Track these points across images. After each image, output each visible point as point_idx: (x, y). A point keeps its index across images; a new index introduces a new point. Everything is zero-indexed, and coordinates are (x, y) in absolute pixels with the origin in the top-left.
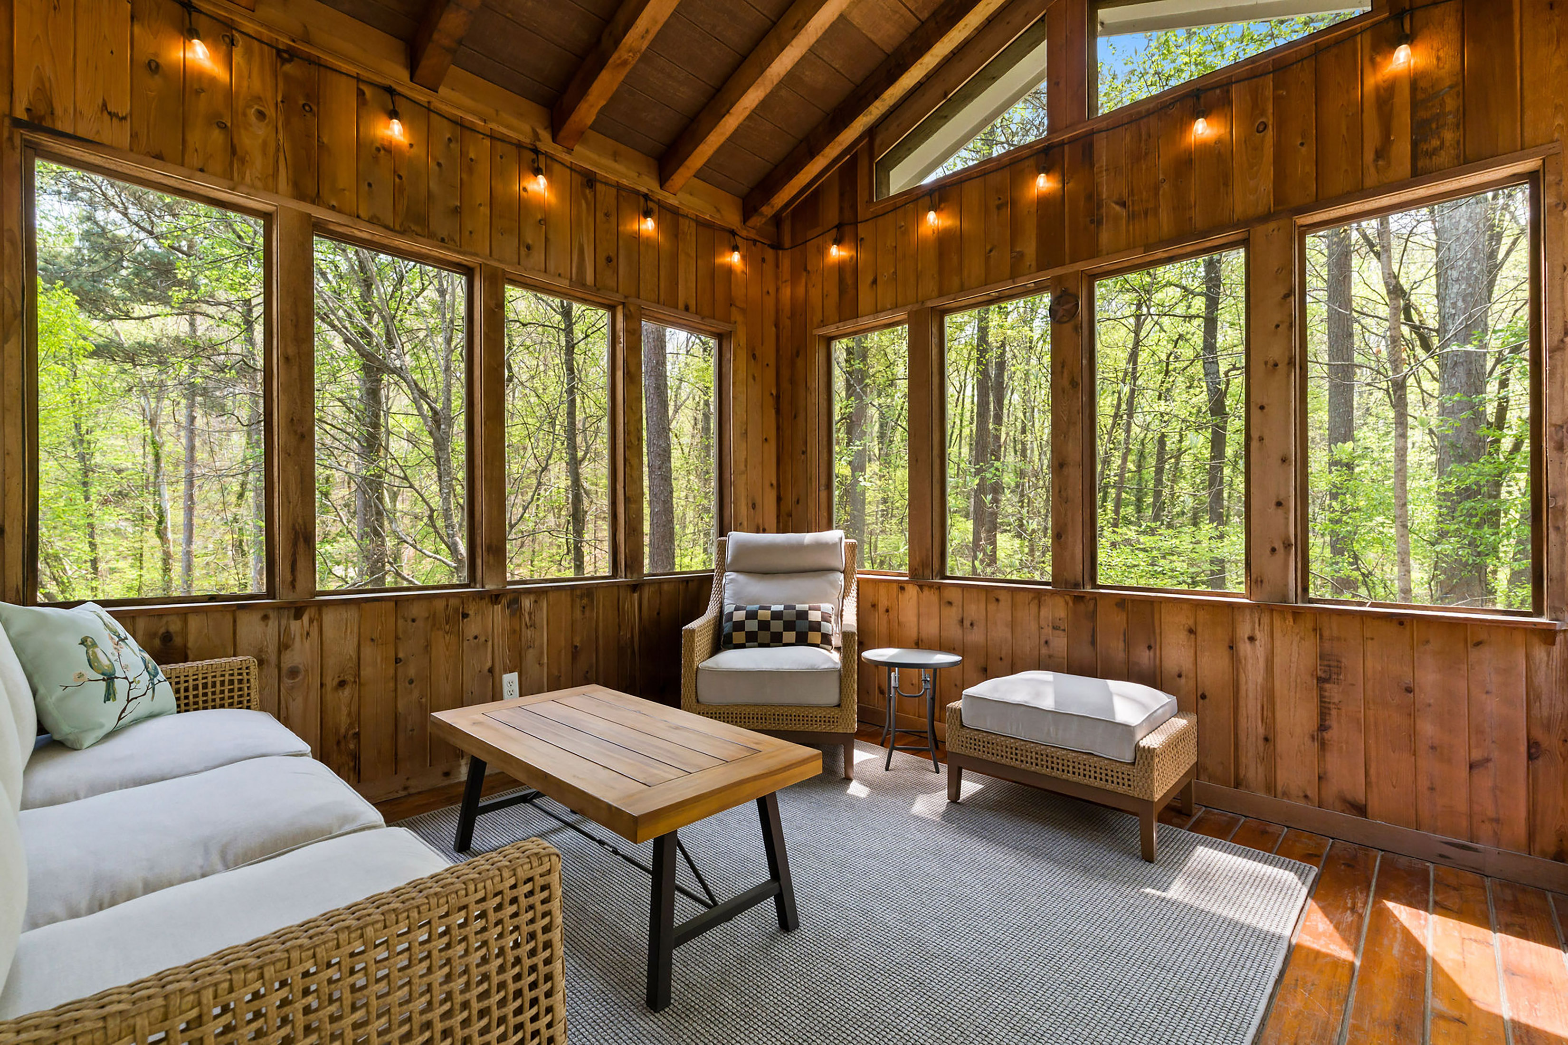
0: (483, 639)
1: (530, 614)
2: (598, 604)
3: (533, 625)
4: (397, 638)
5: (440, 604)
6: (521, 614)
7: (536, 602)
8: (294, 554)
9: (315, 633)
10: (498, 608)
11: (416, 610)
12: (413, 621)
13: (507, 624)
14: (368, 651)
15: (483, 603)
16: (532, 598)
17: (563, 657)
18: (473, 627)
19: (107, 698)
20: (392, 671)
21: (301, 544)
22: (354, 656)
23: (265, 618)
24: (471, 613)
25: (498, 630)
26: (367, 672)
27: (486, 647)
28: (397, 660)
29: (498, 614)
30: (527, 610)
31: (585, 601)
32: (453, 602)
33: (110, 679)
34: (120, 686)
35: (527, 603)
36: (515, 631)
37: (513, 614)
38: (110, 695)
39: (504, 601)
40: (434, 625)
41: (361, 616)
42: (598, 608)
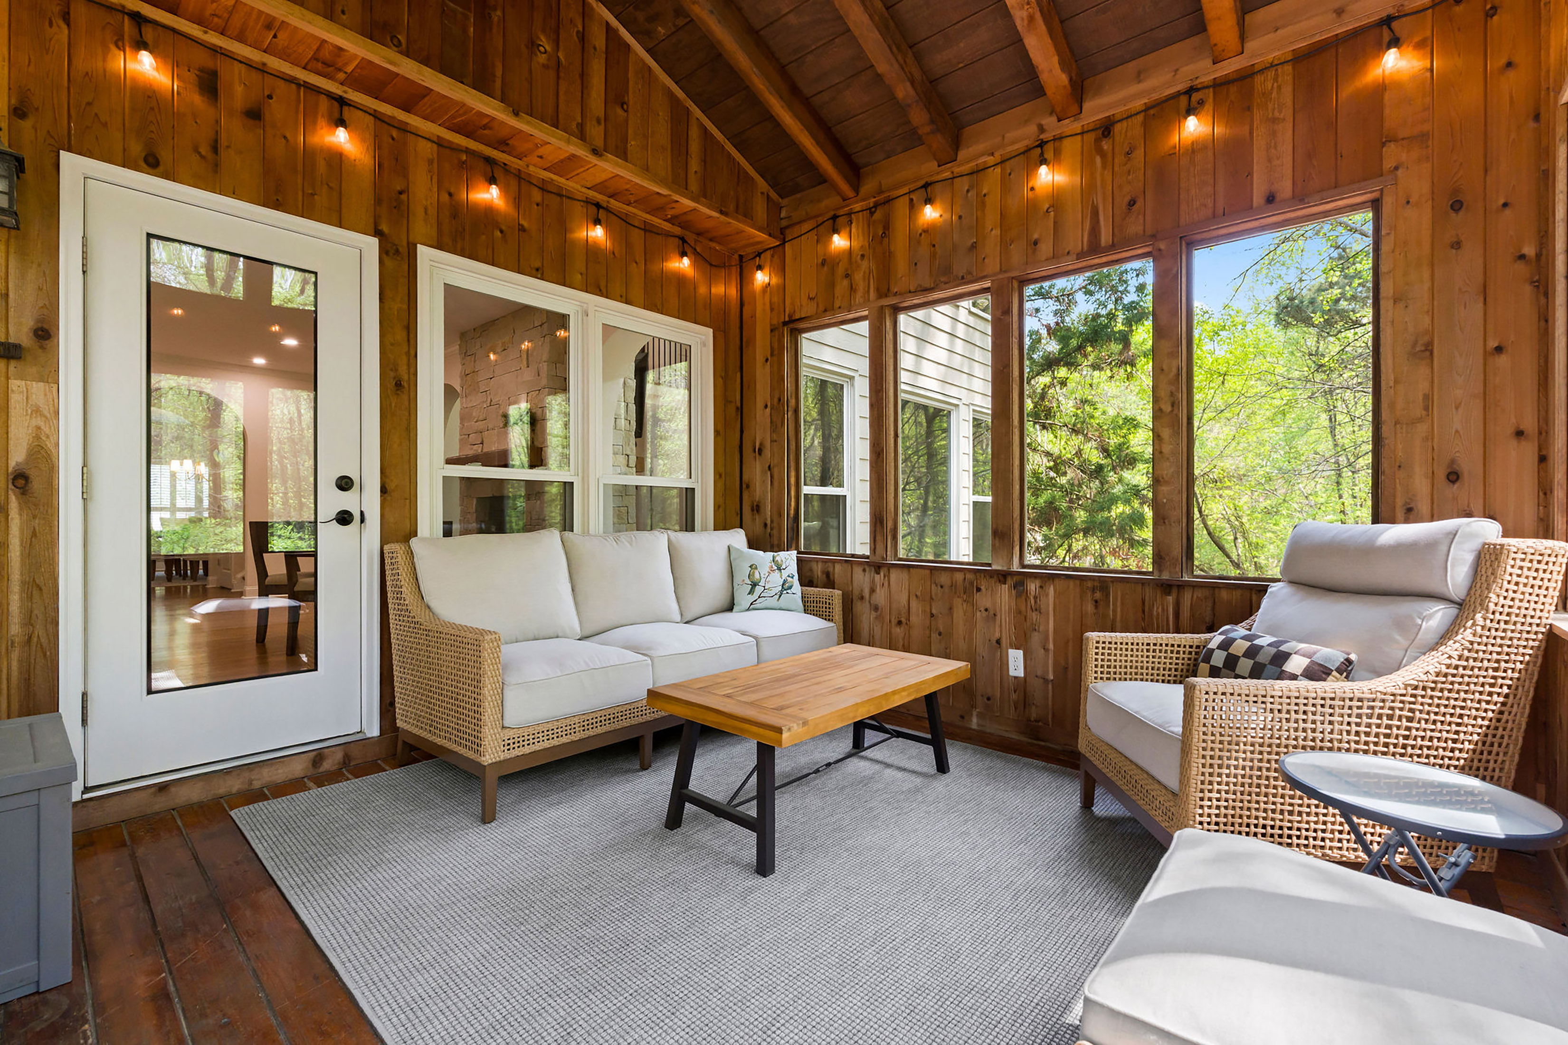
0: (992, 613)
1: (1035, 598)
2: (1115, 599)
3: (1038, 610)
4: (932, 598)
5: (959, 577)
6: (1027, 597)
7: (1041, 587)
8: (875, 531)
9: (886, 584)
10: (1005, 587)
11: (944, 579)
12: (942, 587)
13: (1013, 604)
14: (914, 604)
15: (993, 581)
16: (1038, 583)
17: (1070, 648)
18: (983, 600)
19: (749, 594)
20: (928, 623)
21: (878, 525)
22: (906, 606)
23: (864, 570)
24: (983, 588)
25: (1005, 608)
26: (914, 619)
27: (995, 621)
28: (932, 615)
29: (1004, 595)
30: (1033, 593)
31: (1098, 595)
32: (970, 576)
33: (754, 585)
34: (758, 590)
35: (1032, 587)
36: (1020, 612)
37: (1018, 596)
38: (751, 592)
39: (1010, 581)
40: (955, 593)
41: (910, 578)
42: (1115, 605)
